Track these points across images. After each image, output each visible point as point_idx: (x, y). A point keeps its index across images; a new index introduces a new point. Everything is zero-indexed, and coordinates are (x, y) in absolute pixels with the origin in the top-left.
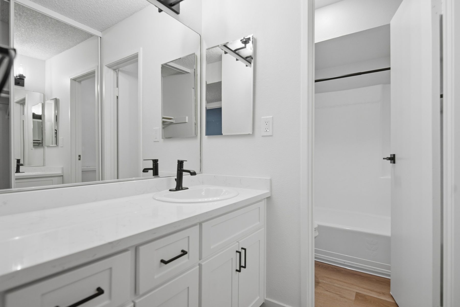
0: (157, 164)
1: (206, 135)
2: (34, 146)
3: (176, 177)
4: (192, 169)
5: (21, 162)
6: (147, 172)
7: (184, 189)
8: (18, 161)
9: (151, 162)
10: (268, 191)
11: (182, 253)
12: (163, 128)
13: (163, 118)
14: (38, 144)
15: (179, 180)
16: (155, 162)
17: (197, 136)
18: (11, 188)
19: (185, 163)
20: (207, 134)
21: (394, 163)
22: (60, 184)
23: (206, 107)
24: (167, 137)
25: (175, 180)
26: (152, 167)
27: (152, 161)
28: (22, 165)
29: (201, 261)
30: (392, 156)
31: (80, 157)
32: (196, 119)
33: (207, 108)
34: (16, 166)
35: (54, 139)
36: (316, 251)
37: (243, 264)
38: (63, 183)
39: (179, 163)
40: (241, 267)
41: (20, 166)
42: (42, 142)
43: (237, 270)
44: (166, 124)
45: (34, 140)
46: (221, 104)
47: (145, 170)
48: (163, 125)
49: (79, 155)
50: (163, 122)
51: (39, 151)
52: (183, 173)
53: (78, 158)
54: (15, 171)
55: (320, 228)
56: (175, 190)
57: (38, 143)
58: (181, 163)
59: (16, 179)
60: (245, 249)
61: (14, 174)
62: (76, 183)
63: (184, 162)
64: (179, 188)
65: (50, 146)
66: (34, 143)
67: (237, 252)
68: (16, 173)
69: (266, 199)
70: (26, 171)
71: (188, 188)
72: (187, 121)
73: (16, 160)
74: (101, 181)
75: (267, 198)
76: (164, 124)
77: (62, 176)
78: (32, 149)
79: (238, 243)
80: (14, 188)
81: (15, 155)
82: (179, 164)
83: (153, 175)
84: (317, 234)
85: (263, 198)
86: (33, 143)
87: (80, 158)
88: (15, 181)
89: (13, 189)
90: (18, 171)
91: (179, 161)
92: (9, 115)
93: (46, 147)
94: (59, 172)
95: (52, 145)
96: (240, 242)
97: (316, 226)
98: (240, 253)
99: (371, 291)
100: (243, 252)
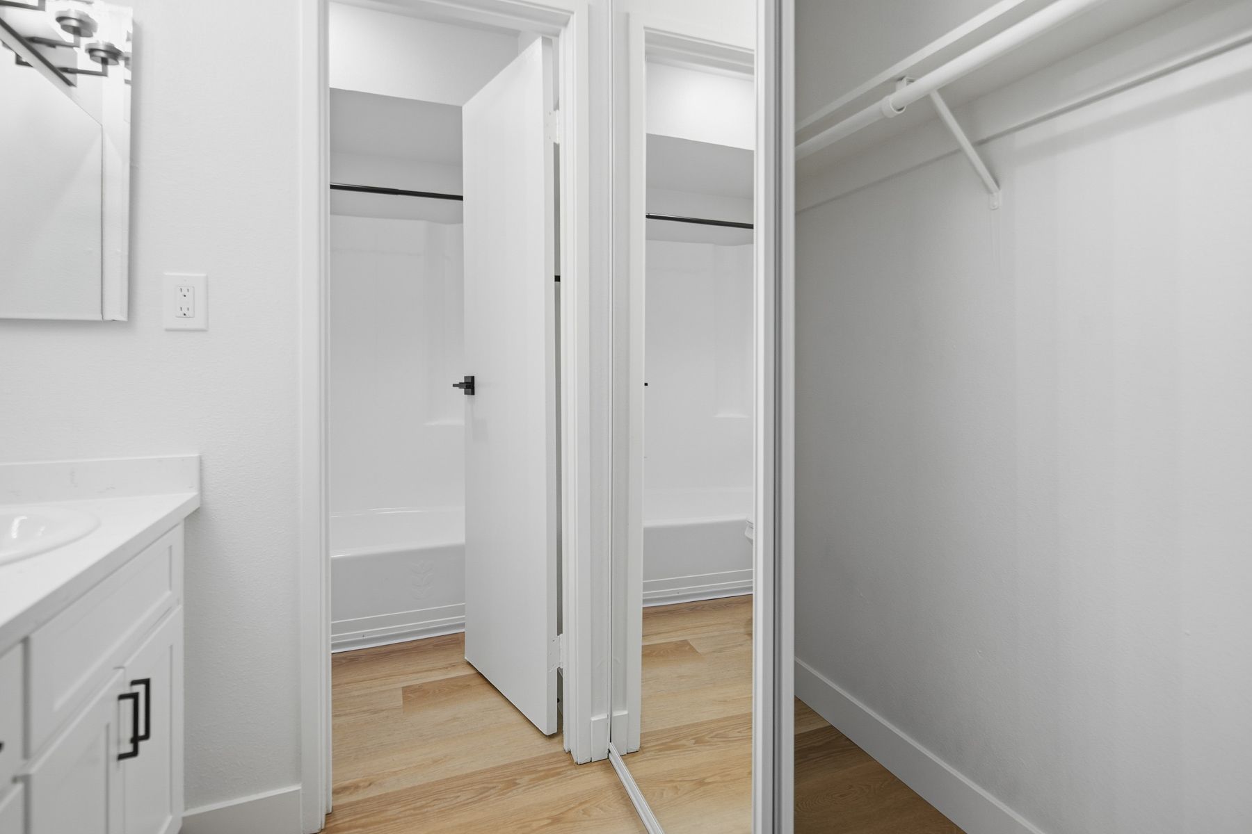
21: (473, 393)
30: (470, 381)
37: (142, 732)
40: (137, 740)
43: (121, 756)
60: (147, 682)
67: (122, 697)
98: (135, 696)
99: (431, 671)
100: (142, 690)
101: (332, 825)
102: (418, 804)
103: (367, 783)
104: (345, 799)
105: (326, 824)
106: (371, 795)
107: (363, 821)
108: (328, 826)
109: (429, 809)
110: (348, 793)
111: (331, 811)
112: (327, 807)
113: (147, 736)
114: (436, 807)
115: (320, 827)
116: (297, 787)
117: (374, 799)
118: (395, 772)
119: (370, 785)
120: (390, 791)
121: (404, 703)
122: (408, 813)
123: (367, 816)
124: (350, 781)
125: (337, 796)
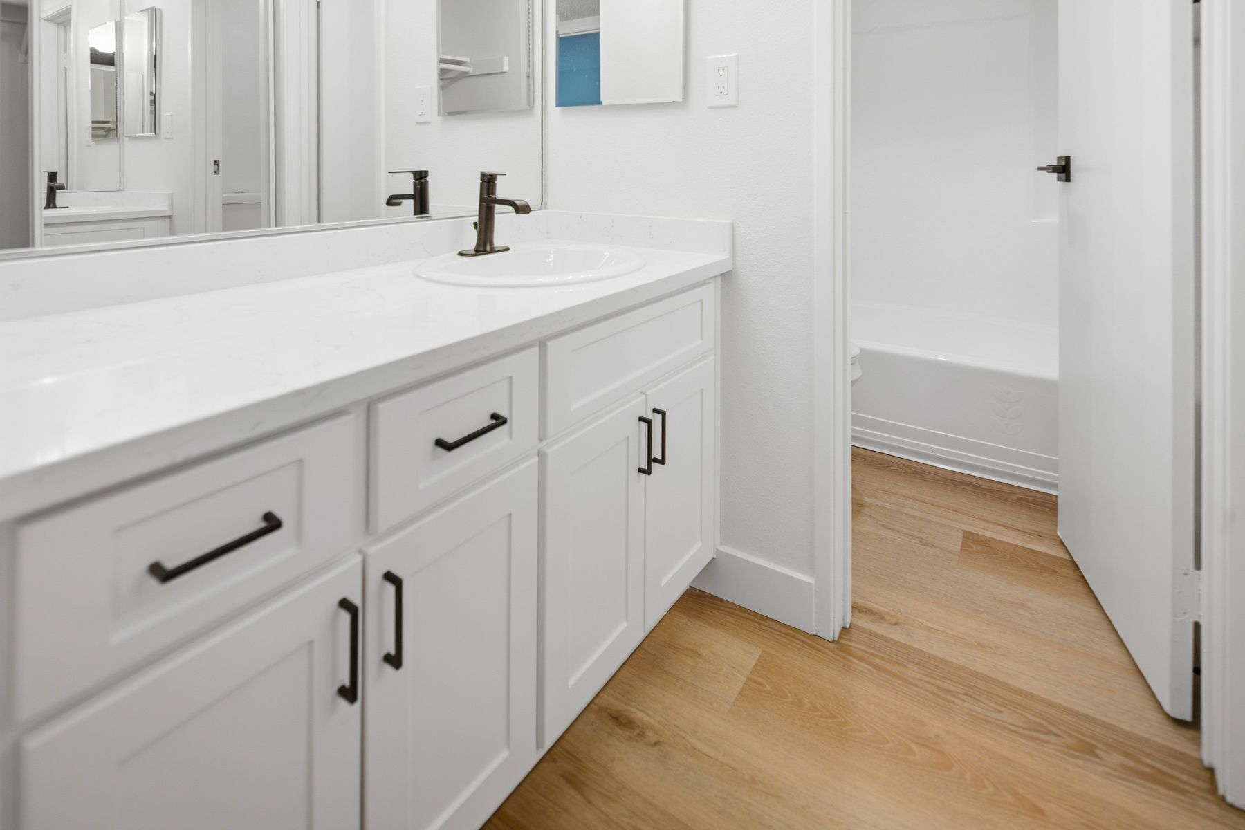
0: (426, 182)
1: (557, 106)
2: (93, 136)
3: (476, 219)
4: (519, 197)
5: (60, 180)
7: (498, 249)
8: (52, 176)
10: (726, 256)
12: (442, 88)
13: (442, 61)
14: (105, 130)
15: (485, 225)
16: (421, 178)
17: (533, 107)
18: (33, 246)
19: (500, 182)
20: (561, 102)
21: (1068, 179)
22: (164, 235)
23: (557, 32)
24: (452, 111)
25: (473, 226)
27: (411, 175)
28: (62, 188)
30: (1063, 163)
31: (218, 165)
32: (531, 64)
33: (559, 33)
34: (46, 191)
35: (148, 117)
36: (856, 421)
37: (657, 455)
38: (172, 233)
39: (486, 180)
40: (650, 459)
41: (57, 191)
42: (117, 126)
43: (639, 470)
44: (449, 77)
45: (93, 122)
46: (599, 23)
47: (394, 200)
48: (442, 79)
49: (216, 162)
50: (443, 72)
51: (108, 150)
52: (494, 207)
53: (212, 167)
54: (44, 203)
55: (866, 358)
56: (473, 252)
57: (103, 128)
58: (489, 182)
59: (46, 225)
60: (663, 414)
61: (41, 214)
62: (206, 232)
63: (498, 176)
64: (485, 248)
65: (138, 135)
66: (93, 128)
67: (642, 418)
68: (45, 208)
69: (719, 279)
70: (72, 204)
71: (508, 249)
72: (506, 69)
73: (46, 176)
74: (273, 229)
75: (721, 275)
76: (443, 77)
77: (170, 217)
78: (89, 146)
79: (644, 396)
80: (41, 245)
81: (43, 159)
82: (485, 184)
83: (415, 214)
84: (858, 373)
85: (710, 276)
86: (91, 129)
87: (218, 169)
88: (43, 229)
89: (38, 249)
90: (51, 203)
91: (483, 175)
92: (27, 53)
93: (126, 139)
94: (162, 207)
95: (143, 132)
97: (854, 351)
98: (650, 422)
100: (657, 420)
101: (847, 642)
102: (945, 685)
103: (894, 621)
104: (864, 622)
105: (839, 636)
106: (894, 637)
107: (878, 661)
108: (842, 641)
109: (957, 701)
110: (871, 617)
111: (848, 627)
112: (844, 620)
113: (661, 462)
114: (966, 705)
115: (831, 636)
116: (809, 580)
117: (896, 643)
118: (928, 629)
119: (896, 624)
120: (916, 646)
122: (929, 686)
123: (882, 658)
124: (879, 607)
125: (857, 614)
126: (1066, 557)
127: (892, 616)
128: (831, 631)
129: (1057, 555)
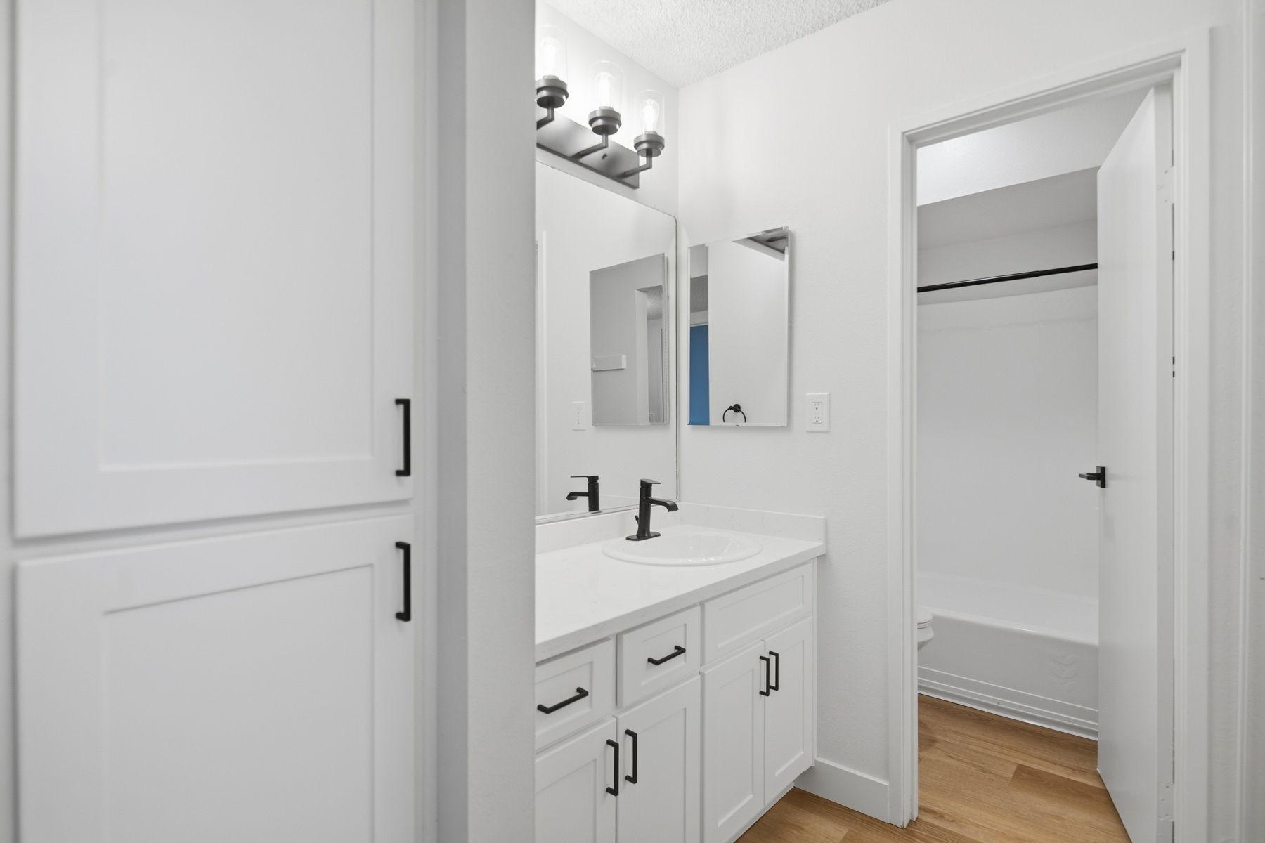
0: (597, 484)
3: (637, 514)
4: (669, 499)
6: (576, 499)
7: (652, 535)
9: (586, 481)
10: (821, 543)
11: (677, 651)
15: (644, 519)
16: (593, 481)
19: (654, 488)
21: (1104, 486)
25: (635, 519)
26: (586, 491)
27: (586, 479)
29: (703, 667)
30: (1100, 472)
37: (773, 683)
40: (769, 687)
43: (761, 693)
47: (572, 496)
52: (650, 505)
56: (636, 538)
58: (646, 487)
60: (776, 655)
63: (653, 484)
64: (644, 533)
67: (762, 658)
69: (816, 561)
71: (659, 535)
75: (818, 557)
79: (763, 643)
82: (644, 489)
85: (810, 558)
91: (643, 483)
96: (767, 640)
98: (768, 660)
99: (1055, 764)
100: (773, 659)
101: (914, 831)
103: (951, 819)
104: (928, 818)
105: (908, 826)
106: (950, 830)
108: (911, 829)
110: (933, 816)
111: (914, 820)
112: (911, 815)
113: (776, 688)
115: (902, 824)
116: (886, 783)
117: (953, 834)
118: (978, 826)
119: (953, 821)
120: (968, 836)
121: (1013, 777)
124: (939, 809)
125: (922, 812)
126: (1101, 787)
127: (951, 816)
128: (903, 821)
129: (1094, 785)
